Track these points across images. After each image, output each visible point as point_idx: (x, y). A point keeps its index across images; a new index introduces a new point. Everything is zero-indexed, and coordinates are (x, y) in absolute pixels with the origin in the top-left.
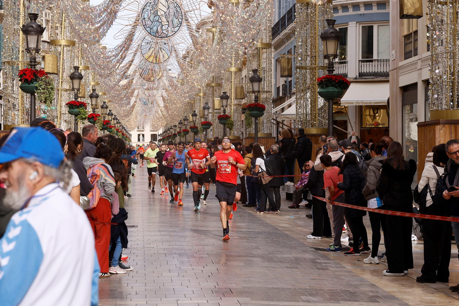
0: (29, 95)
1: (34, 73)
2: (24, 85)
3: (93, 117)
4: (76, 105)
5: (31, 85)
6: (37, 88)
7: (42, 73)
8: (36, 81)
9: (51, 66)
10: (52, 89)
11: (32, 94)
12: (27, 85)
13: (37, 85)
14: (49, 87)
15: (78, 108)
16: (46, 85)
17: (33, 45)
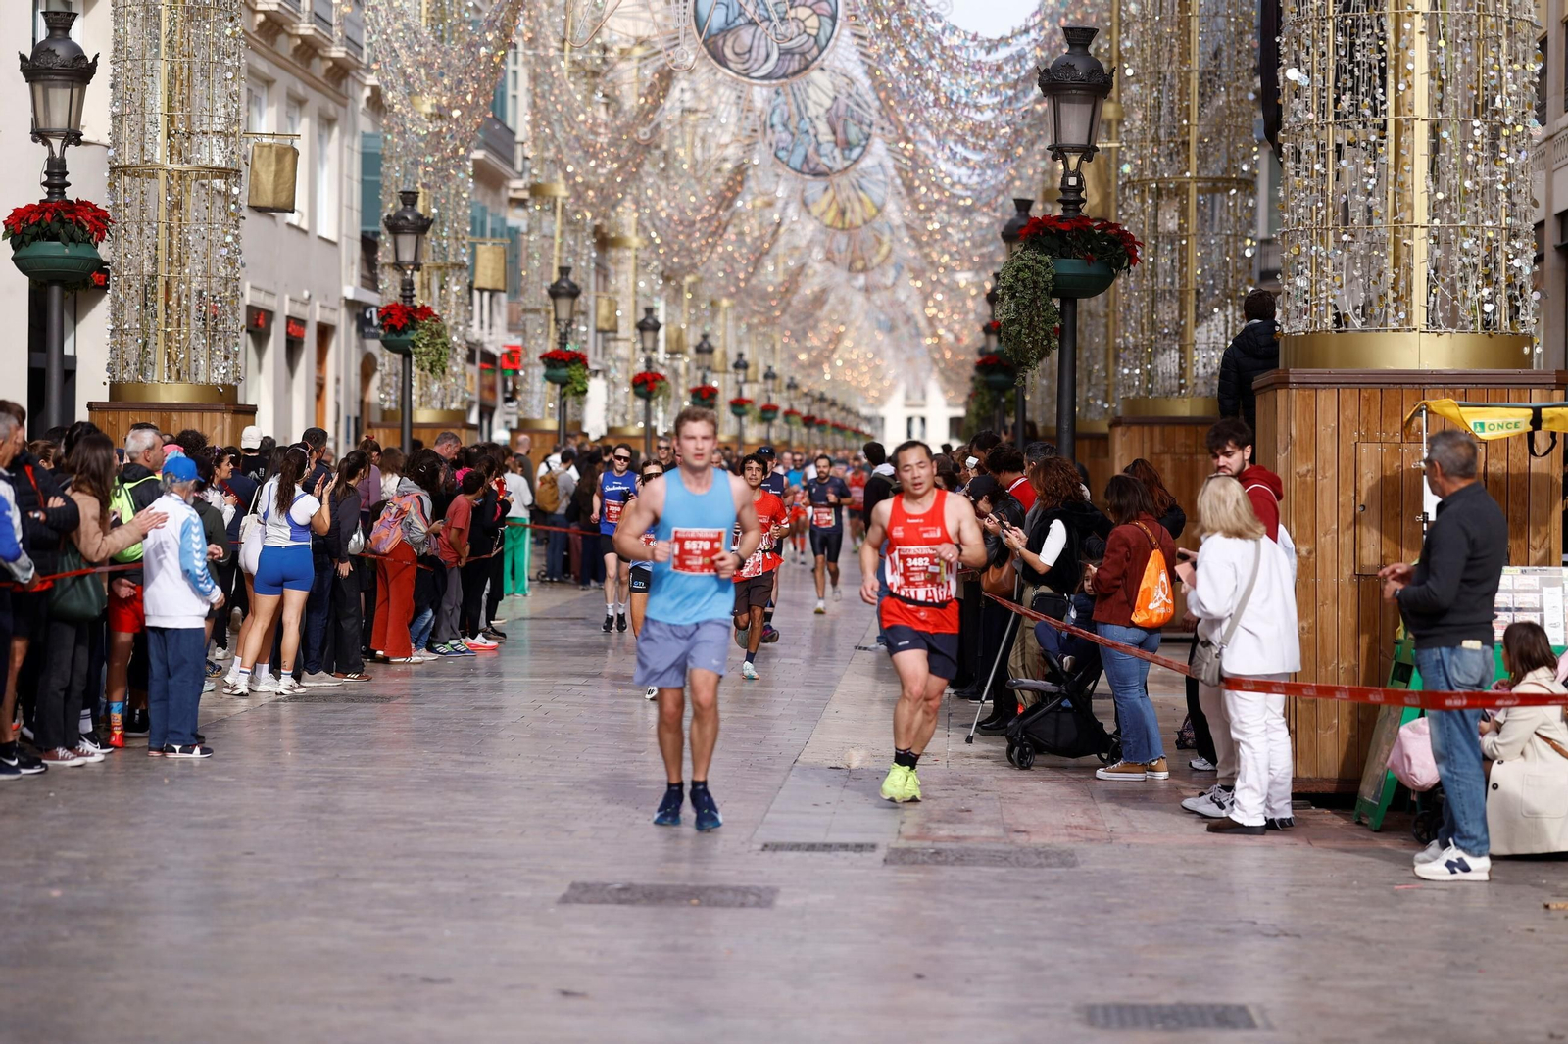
0: (398, 356)
1: (408, 313)
2: (389, 337)
3: (646, 382)
4: (563, 360)
5: (403, 337)
6: (413, 344)
7: (426, 312)
8: (413, 329)
9: (489, 272)
10: (444, 344)
11: (407, 355)
12: (394, 337)
13: (412, 336)
14: (439, 341)
15: (567, 366)
16: (432, 336)
17: (407, 255)
